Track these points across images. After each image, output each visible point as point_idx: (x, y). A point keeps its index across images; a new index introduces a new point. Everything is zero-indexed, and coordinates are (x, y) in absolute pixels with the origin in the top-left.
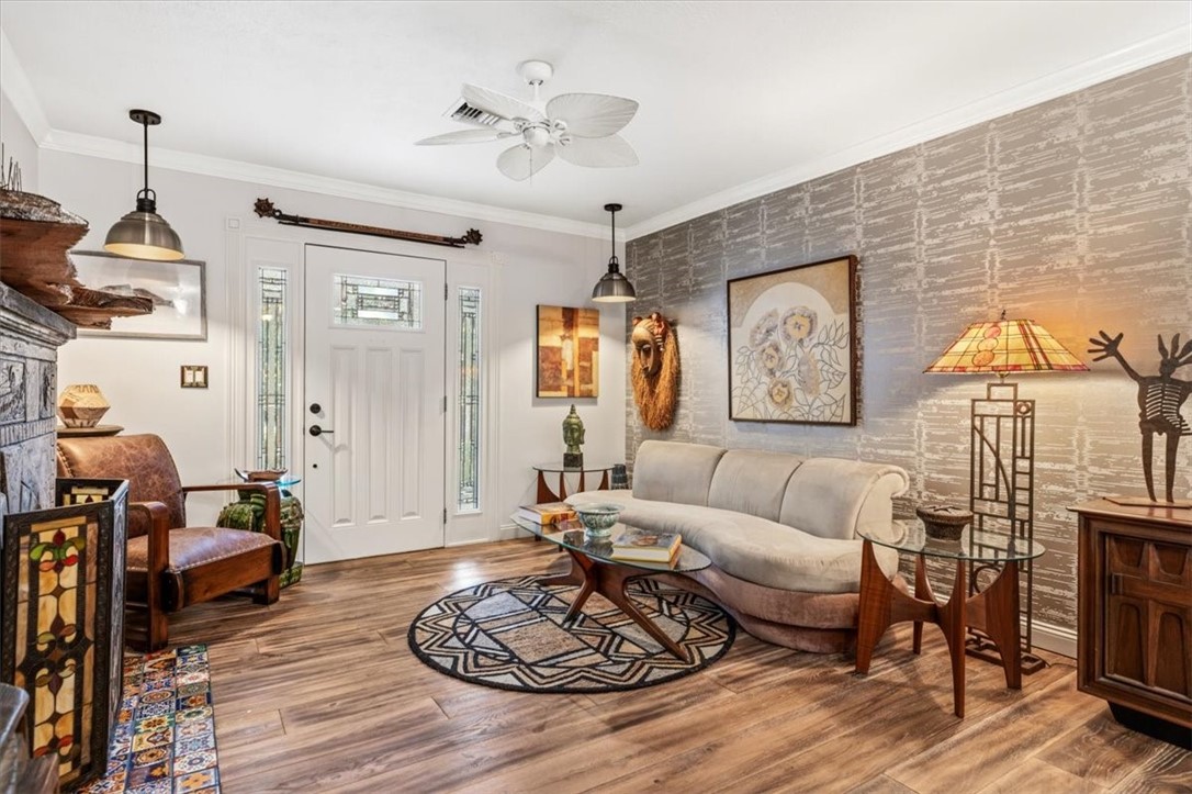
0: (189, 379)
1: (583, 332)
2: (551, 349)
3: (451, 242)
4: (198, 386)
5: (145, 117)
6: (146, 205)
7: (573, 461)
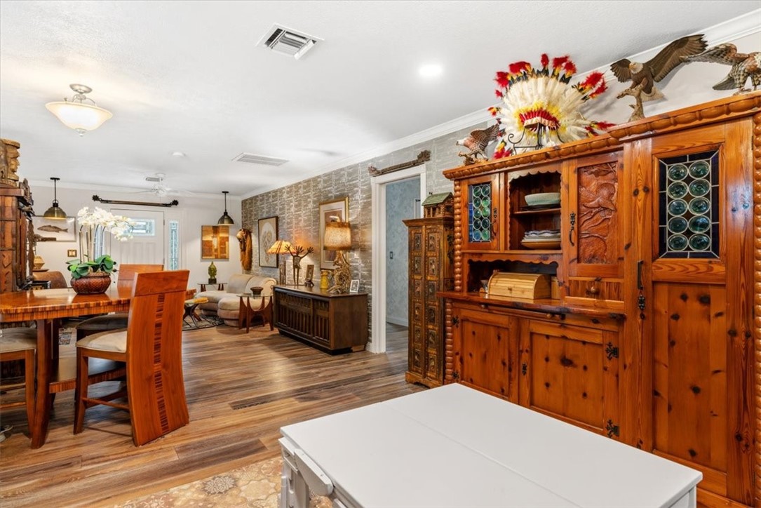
0: (70, 254)
1: (222, 235)
2: (208, 241)
3: (166, 205)
4: (73, 256)
5: (55, 179)
6: (55, 205)
7: (212, 281)
